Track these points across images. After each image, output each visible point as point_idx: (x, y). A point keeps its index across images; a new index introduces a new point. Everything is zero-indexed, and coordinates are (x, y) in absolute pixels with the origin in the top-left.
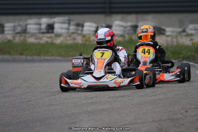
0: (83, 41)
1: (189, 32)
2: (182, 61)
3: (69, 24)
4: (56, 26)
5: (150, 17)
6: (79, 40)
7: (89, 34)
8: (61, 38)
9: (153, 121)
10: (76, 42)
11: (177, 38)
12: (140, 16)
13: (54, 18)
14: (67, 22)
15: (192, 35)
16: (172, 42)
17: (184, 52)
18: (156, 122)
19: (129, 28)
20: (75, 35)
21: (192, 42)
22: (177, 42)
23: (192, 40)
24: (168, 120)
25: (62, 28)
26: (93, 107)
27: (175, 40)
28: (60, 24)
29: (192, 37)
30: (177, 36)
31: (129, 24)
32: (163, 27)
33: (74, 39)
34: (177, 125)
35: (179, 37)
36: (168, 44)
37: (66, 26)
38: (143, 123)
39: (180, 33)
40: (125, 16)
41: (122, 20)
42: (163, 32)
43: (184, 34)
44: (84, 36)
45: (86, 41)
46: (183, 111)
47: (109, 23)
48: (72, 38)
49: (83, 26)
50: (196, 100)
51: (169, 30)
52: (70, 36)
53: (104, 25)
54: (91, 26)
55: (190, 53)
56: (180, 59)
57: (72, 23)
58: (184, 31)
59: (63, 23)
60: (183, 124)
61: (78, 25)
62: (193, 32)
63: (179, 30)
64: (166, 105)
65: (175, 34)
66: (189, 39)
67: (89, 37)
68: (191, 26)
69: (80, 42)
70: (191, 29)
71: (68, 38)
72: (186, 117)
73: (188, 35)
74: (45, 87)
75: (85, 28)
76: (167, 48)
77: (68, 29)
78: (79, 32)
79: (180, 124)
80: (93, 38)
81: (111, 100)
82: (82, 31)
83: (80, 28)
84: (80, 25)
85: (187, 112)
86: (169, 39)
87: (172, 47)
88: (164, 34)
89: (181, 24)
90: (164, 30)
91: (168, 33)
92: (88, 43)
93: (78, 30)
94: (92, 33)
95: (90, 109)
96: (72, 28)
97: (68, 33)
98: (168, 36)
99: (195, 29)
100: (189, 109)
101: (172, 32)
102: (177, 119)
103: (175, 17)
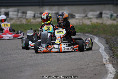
0: (26, 22)
1: (90, 16)
2: (85, 34)
3: (18, 12)
4: (10, 13)
5: (66, 8)
6: (24, 21)
7: (30, 18)
8: (13, 21)
9: (69, 70)
10: (22, 23)
11: (82, 20)
12: (60, 7)
13: (9, 8)
14: (17, 11)
15: (91, 18)
16: (79, 22)
17: (86, 29)
18: (71, 70)
19: (53, 15)
20: (22, 19)
21: (91, 22)
22: (82, 23)
23: (91, 21)
24: (78, 69)
25: (14, 15)
26: (32, 62)
27: (81, 21)
28: (13, 12)
29: (91, 20)
30: (82, 19)
31: (54, 12)
32: (74, 14)
33: (21, 21)
34: (83, 72)
35: (83, 19)
36: (77, 24)
37: (16, 13)
38: (62, 71)
39: (84, 17)
40: (51, 7)
41: (50, 10)
42: (74, 17)
43: (86, 18)
44: (27, 19)
45: (28, 22)
46: (86, 64)
47: (41, 12)
48: (20, 20)
49: (26, 13)
50: (94, 57)
51: (77, 16)
52: (18, 19)
53: (39, 13)
54: (31, 13)
55: (90, 30)
56: (84, 33)
57: (20, 11)
58: (86, 16)
59: (15, 11)
60: (86, 72)
61: (23, 13)
62: (91, 17)
63: (84, 15)
64: (76, 60)
65: (81, 18)
66: (89, 21)
67: (30, 20)
68: (91, 13)
69: (25, 23)
70: (90, 15)
71: (18, 21)
72: (88, 67)
73: (89, 18)
74: (4, 50)
75: (28, 15)
76: (76, 26)
77: (17, 15)
78: (24, 17)
79: (85, 72)
80: (32, 20)
81: (43, 57)
82: (26, 16)
83: (25, 15)
84: (24, 13)
85: (88, 64)
86: (78, 21)
87: (79, 25)
88: (74, 18)
89: (85, 12)
90: (75, 16)
91: (77, 17)
92: (29, 23)
93: (23, 16)
94: (32, 17)
95: (31, 63)
96: (20, 14)
97: (17, 17)
98: (77, 19)
99: (93, 15)
100: (90, 63)
101: (79, 16)
102: (82, 69)
103: (81, 8)
